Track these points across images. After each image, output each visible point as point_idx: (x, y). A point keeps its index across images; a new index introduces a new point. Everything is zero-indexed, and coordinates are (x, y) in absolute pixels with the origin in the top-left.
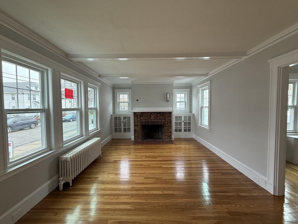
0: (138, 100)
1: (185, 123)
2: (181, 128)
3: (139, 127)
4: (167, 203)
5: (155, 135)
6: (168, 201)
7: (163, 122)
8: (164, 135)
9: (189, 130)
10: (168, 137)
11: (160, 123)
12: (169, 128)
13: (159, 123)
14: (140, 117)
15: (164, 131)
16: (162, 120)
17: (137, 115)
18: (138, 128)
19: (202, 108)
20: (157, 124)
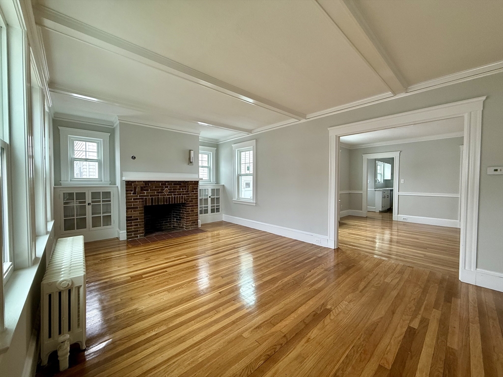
0: (134, 158)
1: (213, 200)
2: (207, 207)
3: (138, 211)
4: (278, 286)
5: (164, 225)
6: (276, 285)
7: (185, 199)
8: (187, 221)
9: (218, 210)
10: (193, 223)
11: (180, 201)
12: (194, 208)
13: (177, 201)
14: (141, 190)
15: (187, 214)
16: (183, 194)
17: (135, 188)
18: (135, 214)
19: (239, 176)
20: (175, 202)
